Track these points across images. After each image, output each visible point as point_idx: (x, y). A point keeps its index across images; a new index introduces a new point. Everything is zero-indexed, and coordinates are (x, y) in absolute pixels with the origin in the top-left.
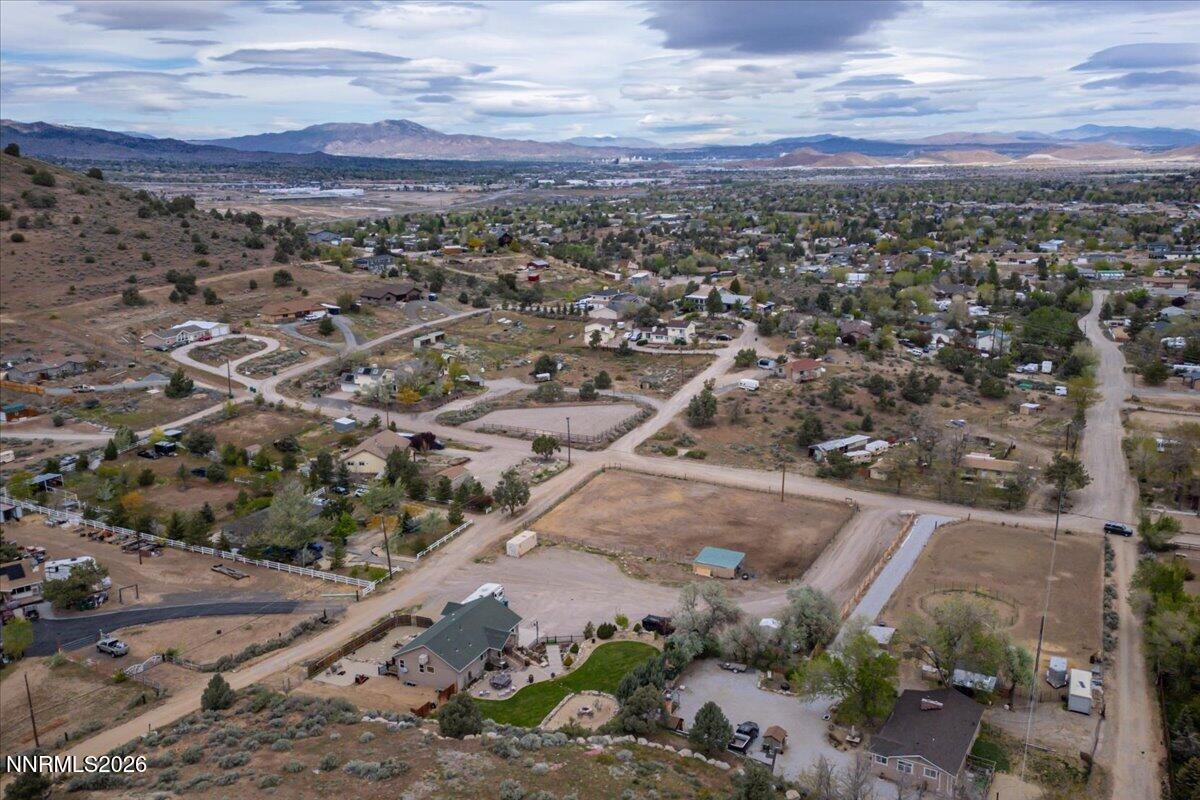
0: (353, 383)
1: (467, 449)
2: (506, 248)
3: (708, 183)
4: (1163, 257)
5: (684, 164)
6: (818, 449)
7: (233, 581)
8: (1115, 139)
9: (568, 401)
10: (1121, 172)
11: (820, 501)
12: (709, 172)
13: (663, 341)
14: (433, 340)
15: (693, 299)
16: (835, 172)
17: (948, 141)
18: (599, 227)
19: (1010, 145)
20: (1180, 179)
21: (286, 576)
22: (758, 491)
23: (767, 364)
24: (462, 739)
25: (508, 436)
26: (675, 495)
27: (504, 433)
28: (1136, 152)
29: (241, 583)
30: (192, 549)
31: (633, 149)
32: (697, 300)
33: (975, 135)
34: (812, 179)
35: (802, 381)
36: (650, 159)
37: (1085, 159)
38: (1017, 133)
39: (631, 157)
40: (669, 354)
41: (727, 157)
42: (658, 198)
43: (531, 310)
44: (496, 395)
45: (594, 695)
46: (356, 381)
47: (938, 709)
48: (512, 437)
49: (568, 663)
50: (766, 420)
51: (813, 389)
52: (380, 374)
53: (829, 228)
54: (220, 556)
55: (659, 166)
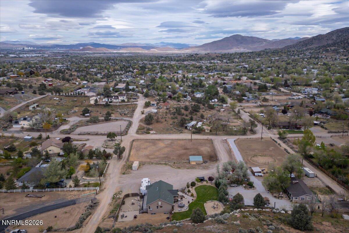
0: (19, 124)
1: (81, 141)
2: (33, 75)
3: (61, 56)
4: (208, 74)
5: (50, 50)
6: (188, 126)
7: (39, 199)
8: (169, 46)
9: (101, 122)
10: (175, 54)
11: (200, 140)
12: (59, 53)
13: (117, 101)
14: (36, 107)
15: (118, 88)
16: (100, 53)
17: (128, 45)
18: (42, 69)
19: (144, 47)
20: (192, 55)
21: (59, 193)
22: (182, 140)
23: (154, 105)
24: (203, 222)
25: (91, 135)
26: (161, 145)
27: (89, 134)
28: (176, 49)
29: (43, 199)
30: (9, 191)
31: (28, 45)
32: (119, 88)
33: (135, 44)
34: (94, 55)
35: (167, 109)
36: (35, 48)
37: (164, 51)
38: (145, 43)
39: (28, 47)
40: (122, 105)
41: (62, 48)
42: (48, 60)
43: (63, 95)
44: (75, 123)
45: (210, 202)
46: (20, 123)
47: (297, 183)
48: (93, 135)
49: (192, 195)
50: (166, 120)
51: (171, 111)
52: (31, 119)
53: (117, 69)
54: (24, 192)
55: (41, 51)
